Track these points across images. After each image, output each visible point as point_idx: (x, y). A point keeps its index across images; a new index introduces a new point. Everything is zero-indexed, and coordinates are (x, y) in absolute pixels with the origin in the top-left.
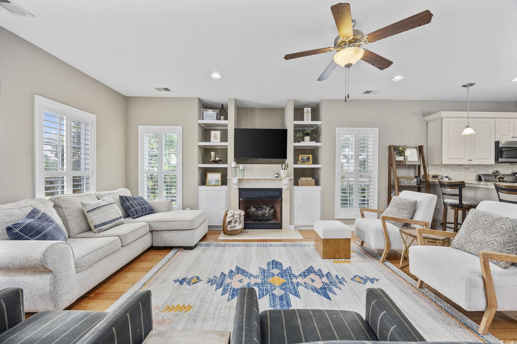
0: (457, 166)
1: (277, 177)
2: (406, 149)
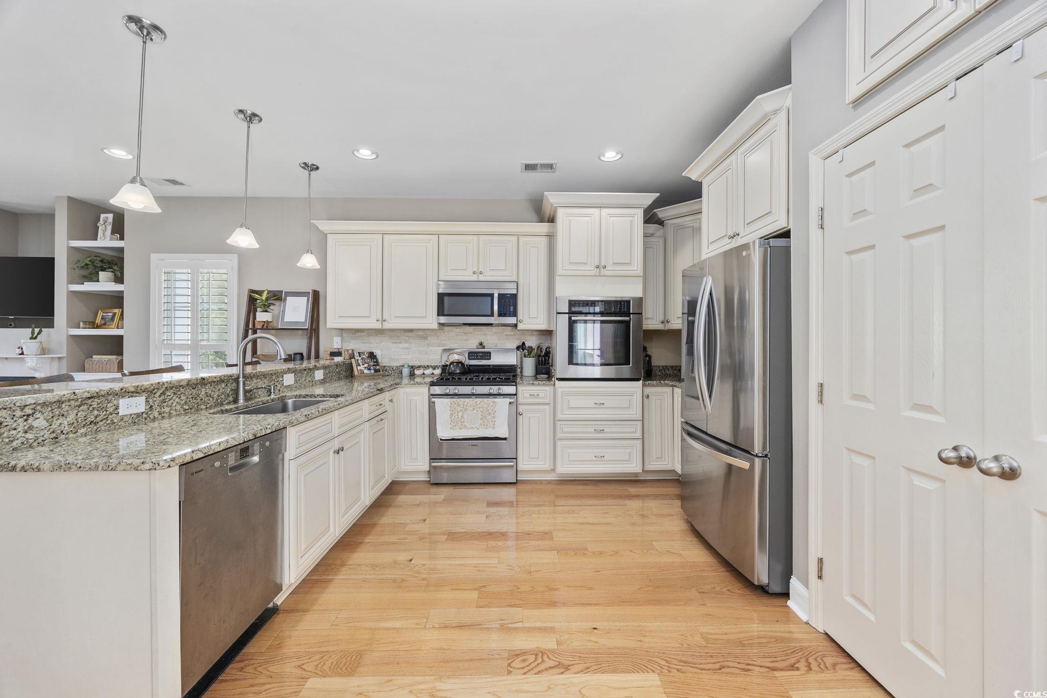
0: (403, 332)
1: (20, 354)
2: (285, 299)
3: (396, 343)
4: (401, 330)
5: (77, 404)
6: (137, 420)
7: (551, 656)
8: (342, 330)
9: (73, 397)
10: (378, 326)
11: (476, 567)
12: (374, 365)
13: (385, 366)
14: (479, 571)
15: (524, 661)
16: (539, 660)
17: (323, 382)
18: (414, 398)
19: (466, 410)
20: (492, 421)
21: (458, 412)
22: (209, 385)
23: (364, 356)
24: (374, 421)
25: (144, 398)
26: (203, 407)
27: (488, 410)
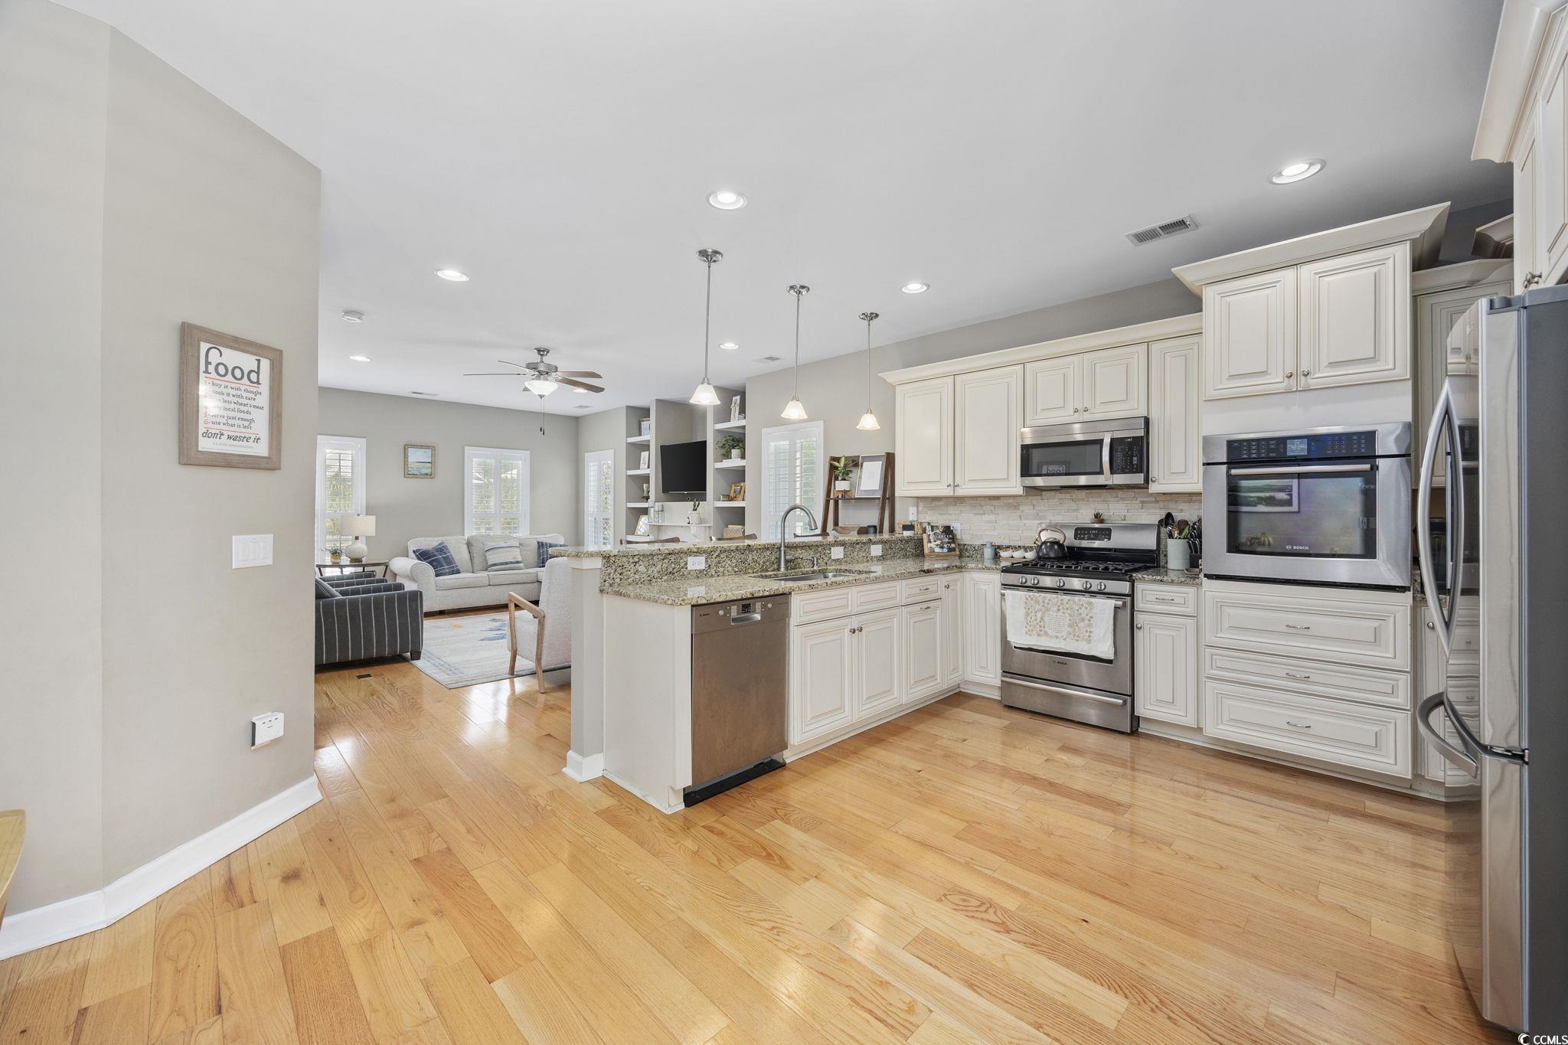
1: (689, 523)
2: (862, 464)
3: (978, 514)
4: (985, 497)
5: (662, 557)
6: (700, 574)
7: (999, 913)
8: (920, 499)
9: (659, 552)
10: (949, 492)
11: (986, 803)
12: (948, 543)
13: (965, 545)
14: (986, 807)
15: (964, 900)
16: (983, 909)
17: (882, 558)
18: (982, 587)
19: (1048, 610)
20: (1087, 631)
21: (1036, 612)
22: (755, 552)
23: (938, 531)
24: (917, 607)
25: (704, 558)
26: (750, 571)
27: (1080, 614)
